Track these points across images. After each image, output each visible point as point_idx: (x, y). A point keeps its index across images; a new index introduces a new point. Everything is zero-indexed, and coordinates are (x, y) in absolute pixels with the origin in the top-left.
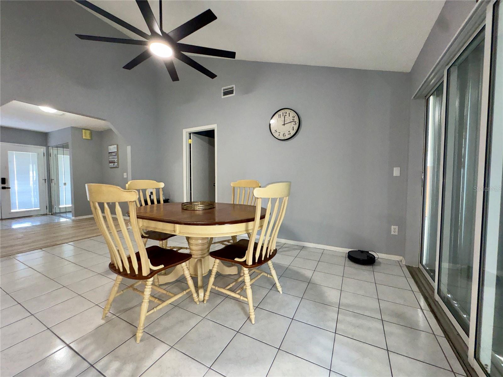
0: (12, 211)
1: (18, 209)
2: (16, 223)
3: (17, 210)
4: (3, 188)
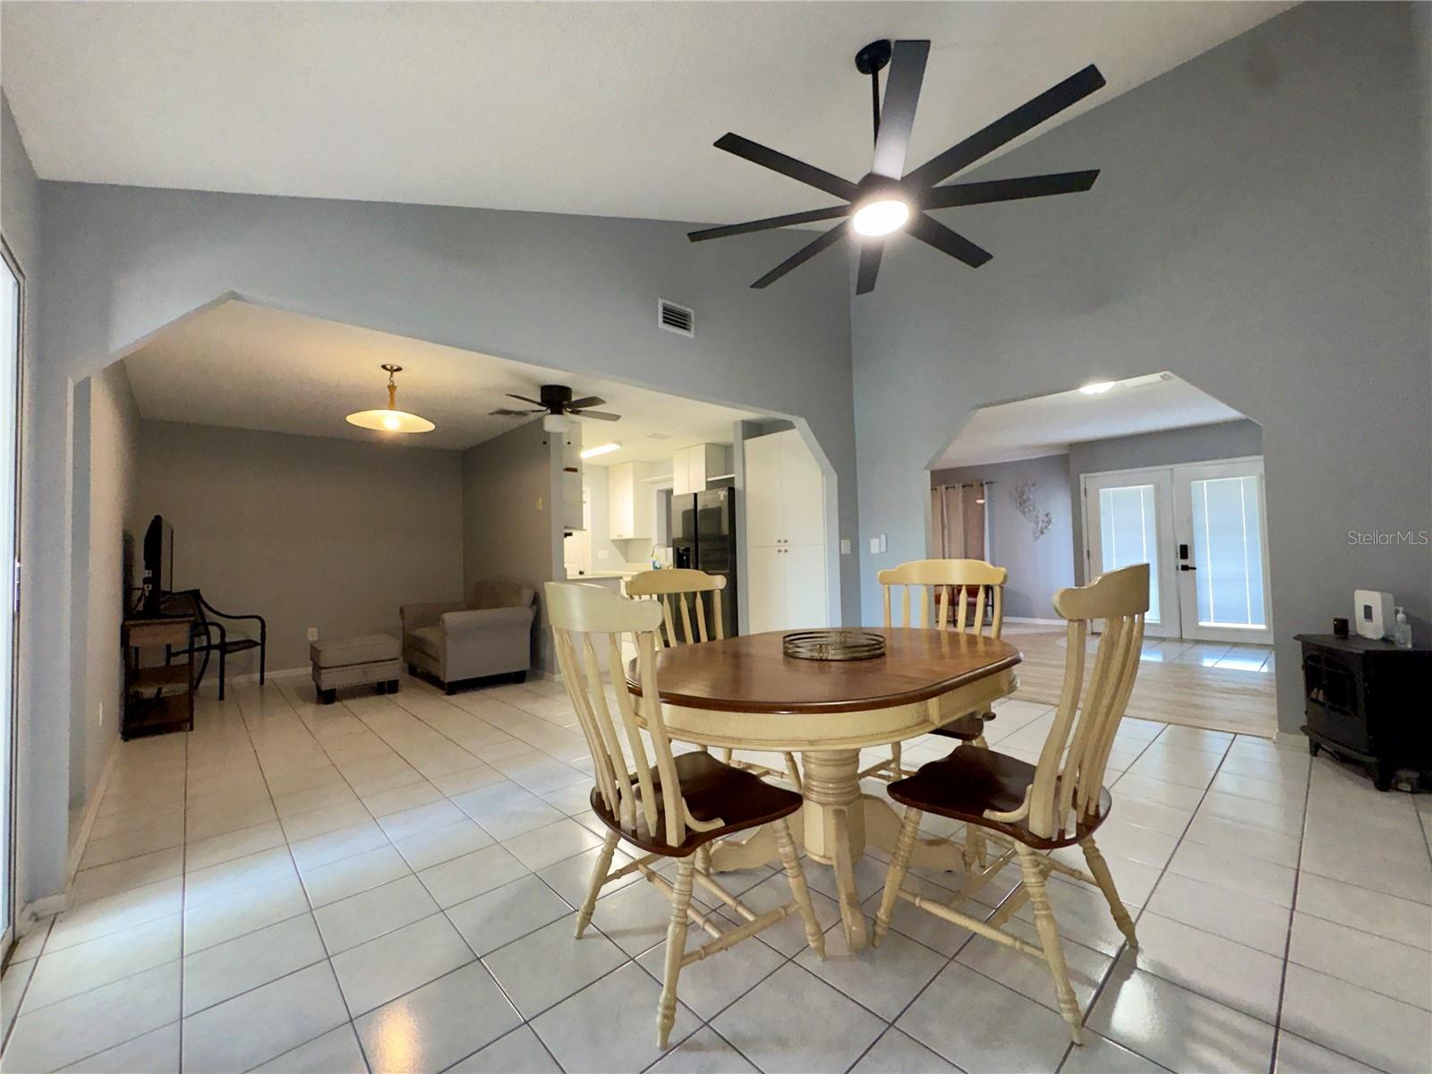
0: (1202, 624)
1: (1215, 621)
2: (1212, 656)
3: (1212, 624)
4: (1185, 568)
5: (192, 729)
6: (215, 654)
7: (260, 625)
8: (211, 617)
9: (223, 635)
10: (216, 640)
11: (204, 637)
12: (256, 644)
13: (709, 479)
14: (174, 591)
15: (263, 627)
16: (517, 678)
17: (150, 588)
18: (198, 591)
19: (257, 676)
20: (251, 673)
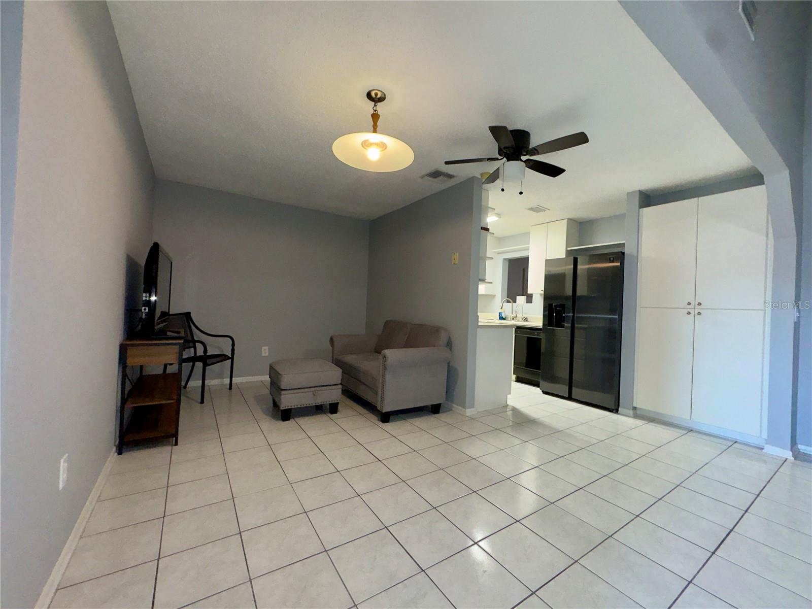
5: (176, 444)
6: (199, 365)
7: (231, 343)
8: (198, 335)
9: (205, 351)
10: (200, 352)
11: (192, 350)
12: (228, 358)
13: (569, 249)
14: (171, 313)
15: (233, 345)
16: (435, 409)
17: (147, 311)
18: (190, 313)
19: (227, 381)
20: (223, 378)
